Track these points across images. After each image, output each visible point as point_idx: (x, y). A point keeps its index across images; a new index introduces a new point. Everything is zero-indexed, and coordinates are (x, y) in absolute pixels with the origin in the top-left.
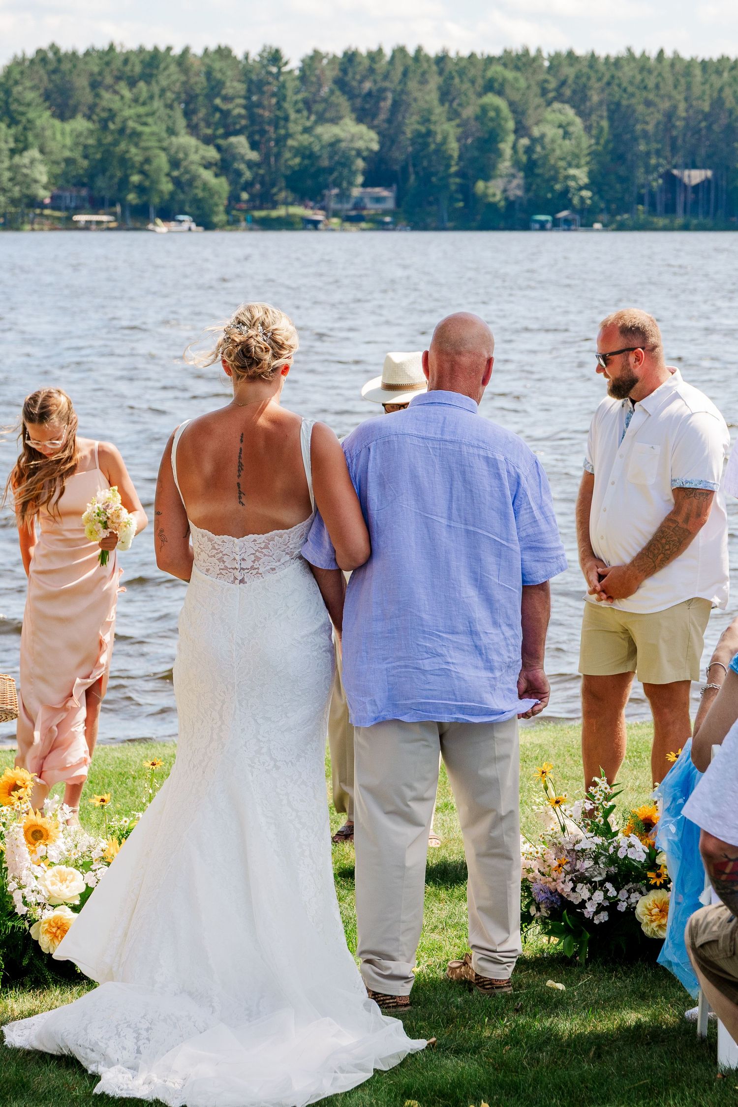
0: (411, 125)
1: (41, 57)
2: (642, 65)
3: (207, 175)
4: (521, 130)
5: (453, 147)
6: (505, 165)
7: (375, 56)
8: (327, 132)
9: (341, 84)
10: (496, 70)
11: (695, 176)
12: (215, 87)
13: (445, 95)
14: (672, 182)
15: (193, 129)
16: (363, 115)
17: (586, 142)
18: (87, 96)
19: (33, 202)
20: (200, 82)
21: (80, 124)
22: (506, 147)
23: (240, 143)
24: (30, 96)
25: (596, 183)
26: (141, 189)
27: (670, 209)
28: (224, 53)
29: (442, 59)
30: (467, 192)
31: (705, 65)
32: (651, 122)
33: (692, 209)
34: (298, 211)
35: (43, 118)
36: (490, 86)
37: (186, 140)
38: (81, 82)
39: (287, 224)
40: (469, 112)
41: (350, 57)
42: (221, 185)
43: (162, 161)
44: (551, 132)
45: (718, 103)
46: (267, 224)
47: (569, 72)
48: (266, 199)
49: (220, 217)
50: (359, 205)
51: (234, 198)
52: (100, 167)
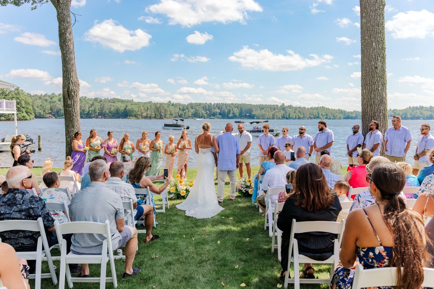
0: (223, 110)
1: (190, 104)
2: (243, 104)
3: (205, 114)
4: (232, 110)
5: (227, 112)
6: (231, 113)
7: (220, 104)
8: (215, 110)
9: (217, 106)
10: (230, 105)
11: (248, 114)
12: (206, 106)
13: (226, 107)
14: (246, 115)
15: (204, 110)
16: (219, 109)
17: (238, 111)
18: (194, 107)
19: (189, 116)
20: (204, 106)
21: (194, 110)
22: (231, 112)
23: (208, 111)
24: (189, 107)
25: (239, 115)
26: (199, 115)
27: (246, 117)
28: (206, 103)
29: (226, 104)
30: (228, 116)
31: (249, 105)
32: (244, 109)
33: (247, 117)
34: (213, 117)
35: (190, 109)
36: (230, 106)
37: (203, 111)
38: (194, 106)
39: (212, 118)
40: (228, 109)
41: (217, 104)
42: (206, 115)
43: (201, 113)
44: (235, 110)
45: (250, 108)
46: (210, 118)
47: (237, 105)
48: (210, 116)
49: (206, 118)
50: (218, 117)
51: (207, 116)
52: (195, 113)
